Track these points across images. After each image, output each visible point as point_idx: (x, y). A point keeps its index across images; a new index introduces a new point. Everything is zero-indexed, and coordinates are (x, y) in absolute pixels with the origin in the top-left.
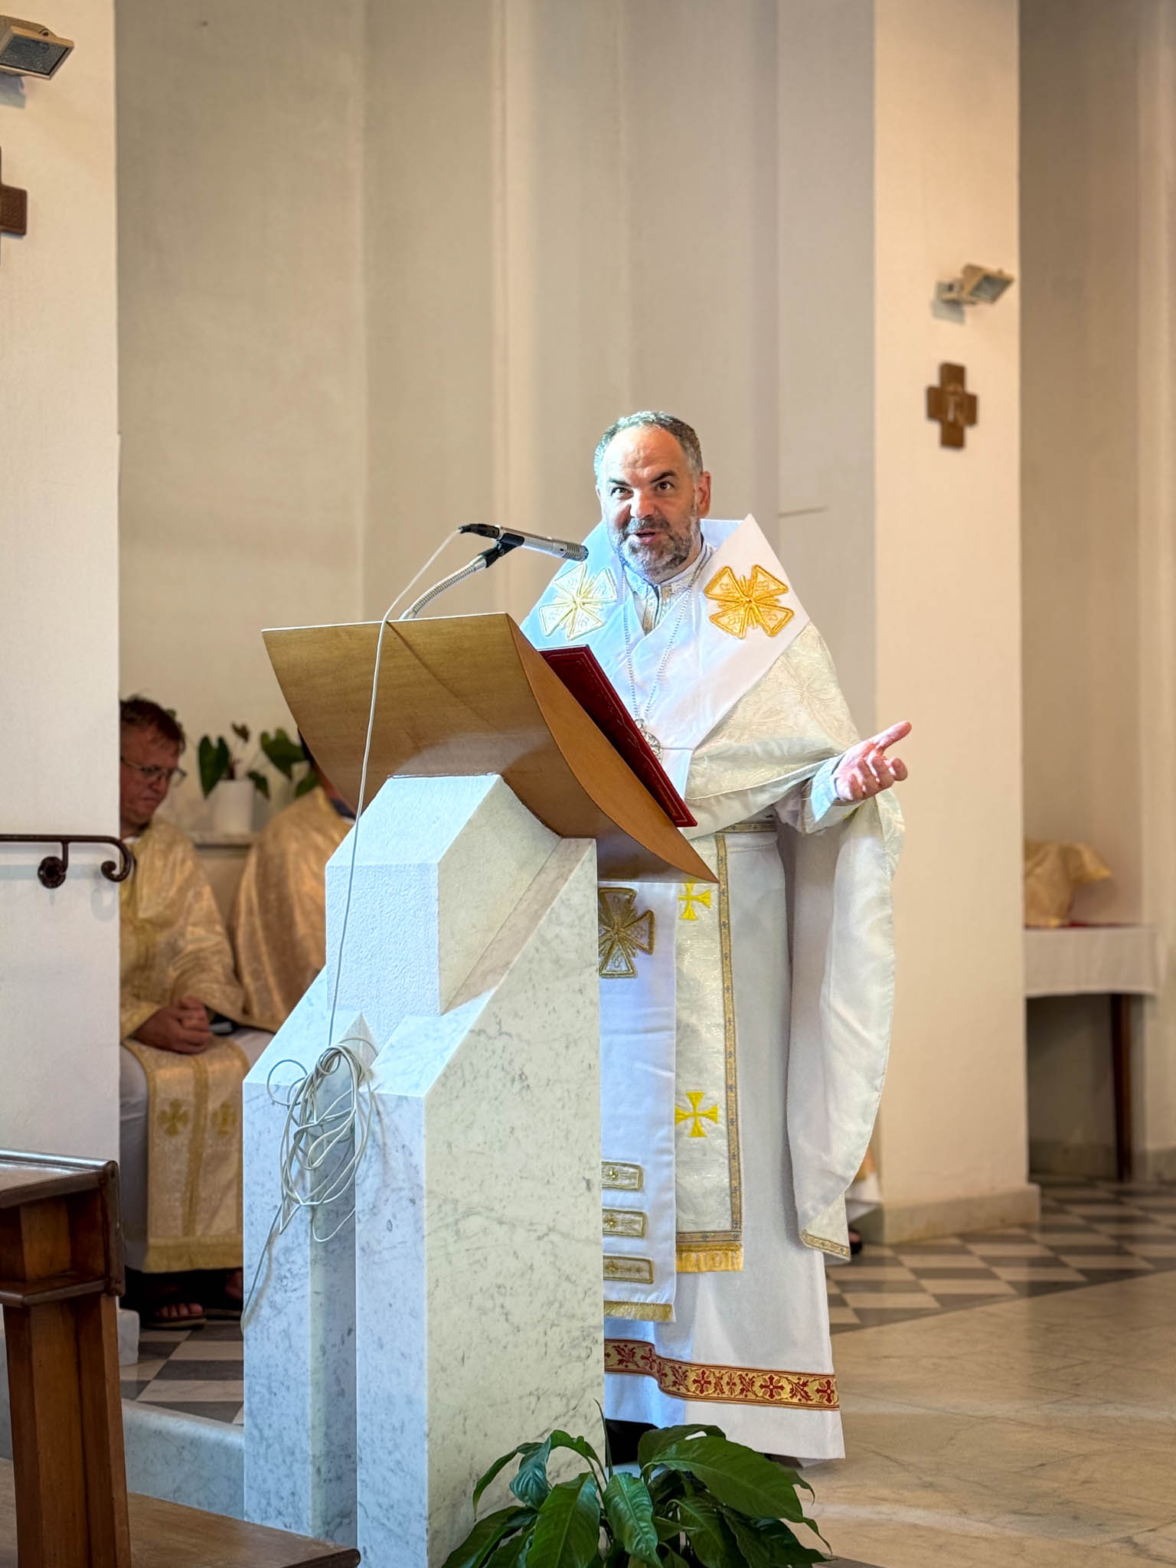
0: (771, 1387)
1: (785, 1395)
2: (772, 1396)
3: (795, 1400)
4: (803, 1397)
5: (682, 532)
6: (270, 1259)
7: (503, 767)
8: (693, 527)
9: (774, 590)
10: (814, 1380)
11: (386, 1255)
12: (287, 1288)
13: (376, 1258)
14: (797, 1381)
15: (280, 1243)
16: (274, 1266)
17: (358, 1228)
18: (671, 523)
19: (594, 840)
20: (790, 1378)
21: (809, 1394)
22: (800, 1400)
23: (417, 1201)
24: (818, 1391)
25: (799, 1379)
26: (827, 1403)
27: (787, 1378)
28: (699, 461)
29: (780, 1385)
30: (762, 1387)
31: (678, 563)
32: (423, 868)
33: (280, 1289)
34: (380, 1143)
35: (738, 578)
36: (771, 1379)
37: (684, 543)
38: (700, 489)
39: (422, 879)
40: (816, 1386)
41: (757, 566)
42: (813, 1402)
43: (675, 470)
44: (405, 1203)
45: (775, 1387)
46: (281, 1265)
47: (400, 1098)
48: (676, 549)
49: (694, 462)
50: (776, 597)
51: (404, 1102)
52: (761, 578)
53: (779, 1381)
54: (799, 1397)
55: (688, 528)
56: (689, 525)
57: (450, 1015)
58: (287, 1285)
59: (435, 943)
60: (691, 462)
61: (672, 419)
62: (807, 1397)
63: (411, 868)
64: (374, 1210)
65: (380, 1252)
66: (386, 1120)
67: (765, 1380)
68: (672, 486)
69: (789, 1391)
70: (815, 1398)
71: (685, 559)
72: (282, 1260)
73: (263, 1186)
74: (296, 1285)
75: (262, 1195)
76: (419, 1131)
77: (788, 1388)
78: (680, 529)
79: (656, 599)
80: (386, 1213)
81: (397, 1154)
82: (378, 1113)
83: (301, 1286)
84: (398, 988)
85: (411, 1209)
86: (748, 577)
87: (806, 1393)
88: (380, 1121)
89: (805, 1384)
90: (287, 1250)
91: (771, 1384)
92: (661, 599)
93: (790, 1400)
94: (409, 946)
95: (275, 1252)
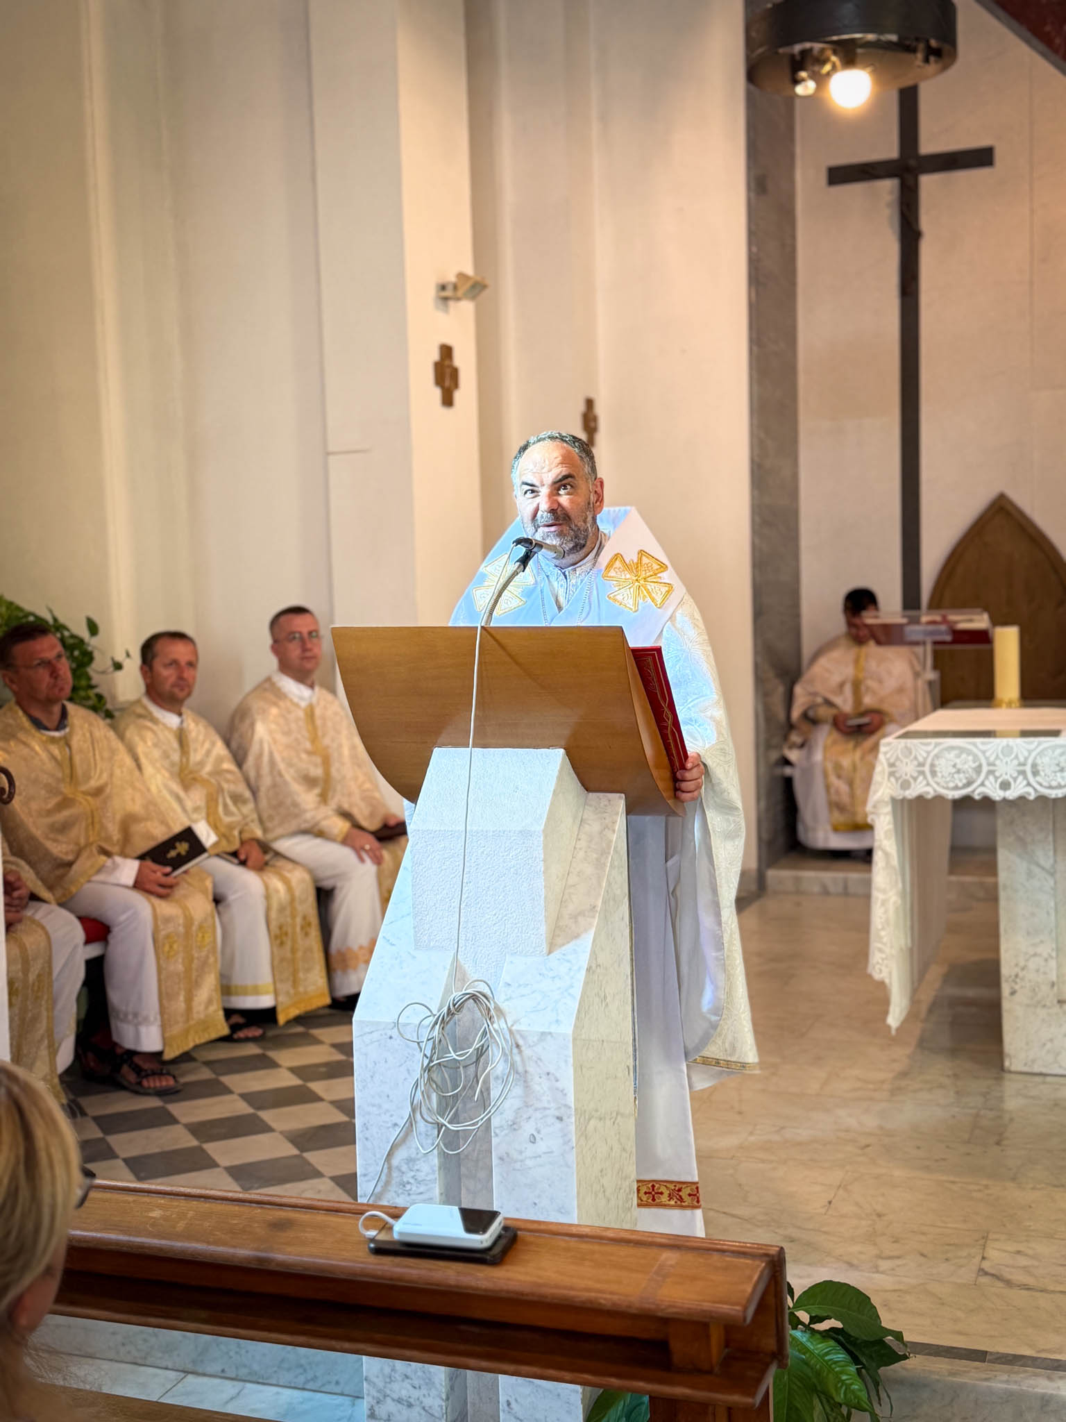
0: (653, 1193)
1: (664, 1199)
2: (654, 1200)
3: (672, 1202)
4: (678, 1199)
5: (581, 524)
6: (390, 1168)
7: (563, 743)
8: (590, 519)
9: (657, 569)
10: (687, 1187)
11: (529, 1163)
12: (411, 1192)
13: (518, 1166)
14: (673, 1188)
15: (401, 1155)
16: (395, 1174)
17: (494, 1141)
18: (573, 517)
19: (623, 795)
20: (668, 1185)
21: (683, 1197)
22: (676, 1202)
23: (565, 1118)
24: (690, 1195)
25: (675, 1186)
26: (696, 1204)
27: (666, 1186)
28: (594, 469)
29: (660, 1191)
30: (646, 1193)
31: (578, 549)
32: (525, 834)
33: (402, 1193)
34: (520, 1069)
35: (627, 562)
36: (653, 1186)
37: (582, 533)
38: (596, 492)
39: (524, 843)
40: (688, 1191)
41: (641, 550)
42: (686, 1204)
43: (575, 474)
44: (551, 1120)
45: (656, 1193)
46: (403, 1173)
47: (543, 1034)
48: (576, 537)
49: (590, 469)
50: (659, 575)
51: (549, 1037)
52: (645, 560)
53: (659, 1188)
54: (675, 1200)
55: (585, 521)
56: (586, 518)
57: (556, 954)
58: (410, 1190)
59: (540, 897)
60: (587, 469)
61: (572, 436)
62: (681, 1199)
63: (512, 834)
64: (514, 1126)
65: (521, 1161)
66: (527, 1052)
67: (648, 1187)
68: (572, 486)
69: (667, 1195)
70: (688, 1200)
71: (584, 546)
72: (404, 1168)
73: (380, 1106)
74: (422, 1189)
75: (379, 1115)
76: (566, 1061)
77: (666, 1193)
78: (579, 521)
79: (565, 580)
80: (528, 1128)
81: (540, 1080)
82: (518, 1046)
83: (428, 1190)
84: (498, 933)
85: (558, 1125)
86: (635, 561)
87: (680, 1196)
88: (520, 1052)
89: (680, 1190)
90: (410, 1161)
91: (653, 1190)
92: (568, 580)
93: (668, 1202)
94: (510, 898)
95: (395, 1162)
